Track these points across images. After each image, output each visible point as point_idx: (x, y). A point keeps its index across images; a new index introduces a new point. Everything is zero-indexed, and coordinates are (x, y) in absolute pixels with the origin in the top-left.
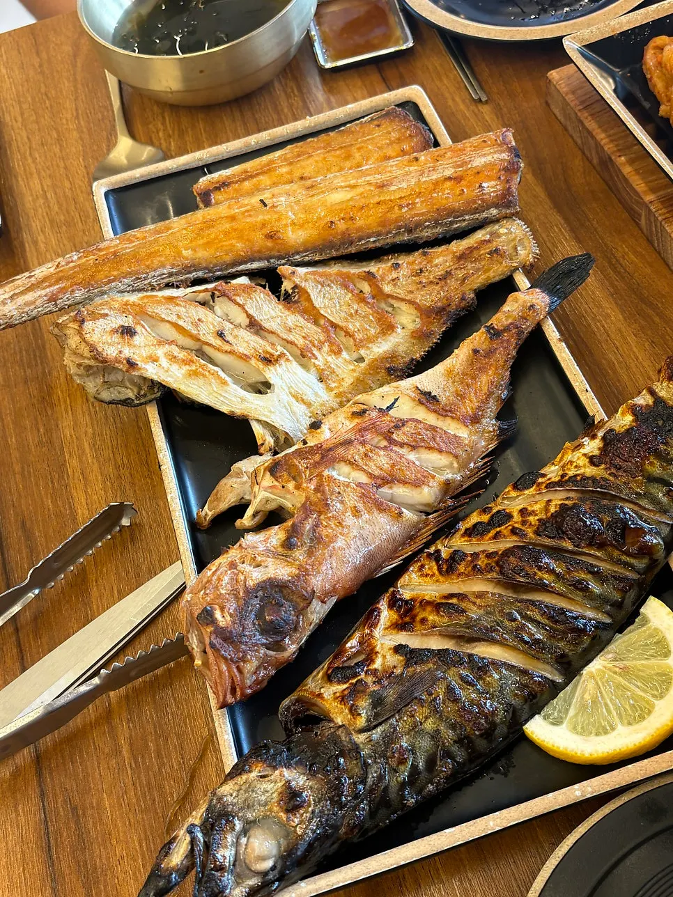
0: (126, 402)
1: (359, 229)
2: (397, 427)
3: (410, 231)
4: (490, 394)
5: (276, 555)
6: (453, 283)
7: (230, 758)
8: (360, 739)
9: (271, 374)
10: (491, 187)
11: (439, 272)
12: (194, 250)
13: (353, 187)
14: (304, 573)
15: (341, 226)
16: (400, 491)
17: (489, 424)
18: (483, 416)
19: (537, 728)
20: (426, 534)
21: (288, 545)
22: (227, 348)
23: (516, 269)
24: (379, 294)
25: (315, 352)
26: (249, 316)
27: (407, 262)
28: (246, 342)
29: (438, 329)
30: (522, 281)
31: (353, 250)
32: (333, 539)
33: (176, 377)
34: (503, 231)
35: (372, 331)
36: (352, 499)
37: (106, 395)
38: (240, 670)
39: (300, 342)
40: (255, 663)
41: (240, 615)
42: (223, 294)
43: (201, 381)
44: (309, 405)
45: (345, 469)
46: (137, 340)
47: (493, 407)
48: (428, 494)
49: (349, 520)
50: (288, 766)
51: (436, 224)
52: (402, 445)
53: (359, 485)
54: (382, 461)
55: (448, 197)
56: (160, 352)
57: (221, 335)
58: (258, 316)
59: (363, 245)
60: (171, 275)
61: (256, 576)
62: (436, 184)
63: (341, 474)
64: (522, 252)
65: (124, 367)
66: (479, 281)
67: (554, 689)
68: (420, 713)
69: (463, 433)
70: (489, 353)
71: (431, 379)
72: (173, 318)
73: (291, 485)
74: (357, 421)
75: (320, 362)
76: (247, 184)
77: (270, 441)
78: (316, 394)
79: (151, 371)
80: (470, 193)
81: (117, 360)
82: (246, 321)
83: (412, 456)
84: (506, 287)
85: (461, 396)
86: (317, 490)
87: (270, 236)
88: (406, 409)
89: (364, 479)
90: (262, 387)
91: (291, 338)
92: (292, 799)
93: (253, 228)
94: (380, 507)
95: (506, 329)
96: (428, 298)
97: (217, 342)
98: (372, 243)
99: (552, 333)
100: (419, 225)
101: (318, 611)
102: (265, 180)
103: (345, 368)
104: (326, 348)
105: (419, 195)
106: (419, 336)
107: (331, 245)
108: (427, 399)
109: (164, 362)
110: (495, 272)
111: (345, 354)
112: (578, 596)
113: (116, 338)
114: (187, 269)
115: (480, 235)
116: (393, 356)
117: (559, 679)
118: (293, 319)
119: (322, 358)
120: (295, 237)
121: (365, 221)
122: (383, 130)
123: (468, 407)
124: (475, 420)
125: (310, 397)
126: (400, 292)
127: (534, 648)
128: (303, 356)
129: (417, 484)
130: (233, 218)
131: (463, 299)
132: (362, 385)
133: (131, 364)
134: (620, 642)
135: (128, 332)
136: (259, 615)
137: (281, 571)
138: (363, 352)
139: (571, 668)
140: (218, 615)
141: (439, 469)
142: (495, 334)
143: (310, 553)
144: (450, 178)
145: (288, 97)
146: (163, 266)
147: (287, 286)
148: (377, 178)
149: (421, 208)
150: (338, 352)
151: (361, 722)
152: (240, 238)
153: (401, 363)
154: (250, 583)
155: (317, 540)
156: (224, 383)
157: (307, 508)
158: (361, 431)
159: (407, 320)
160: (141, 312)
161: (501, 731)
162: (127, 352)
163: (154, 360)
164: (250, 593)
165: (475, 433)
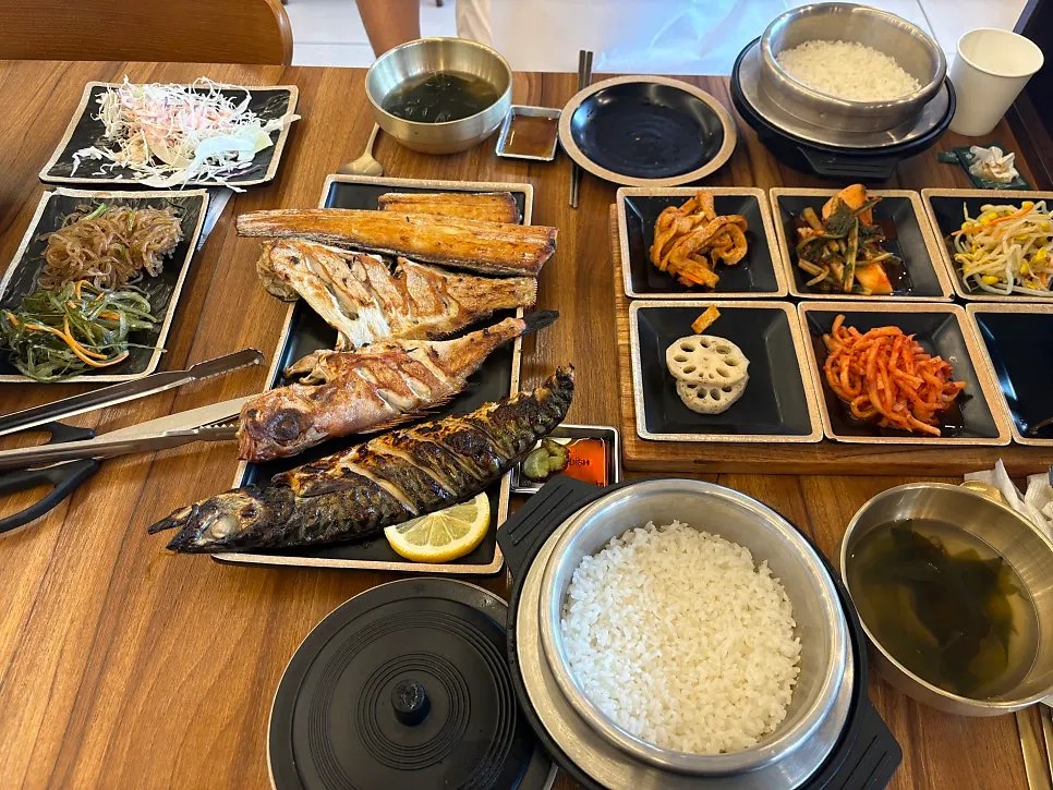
0: (281, 298)
1: (452, 253)
2: (407, 362)
3: (478, 264)
4: (468, 365)
5: (304, 399)
6: (484, 301)
7: (237, 484)
8: (297, 499)
9: (361, 311)
10: (529, 256)
11: (480, 292)
12: (359, 231)
13: (461, 229)
14: (314, 413)
15: (444, 248)
16: (391, 394)
17: (460, 380)
18: (458, 375)
19: (391, 532)
20: (396, 422)
21: (314, 396)
22: (344, 288)
23: (519, 306)
24: (444, 292)
25: (393, 309)
26: (367, 277)
27: (468, 280)
28: (357, 289)
29: (466, 322)
30: (520, 313)
31: (444, 262)
32: (338, 403)
33: (309, 294)
34: (523, 283)
35: (429, 310)
36: (360, 387)
37: (272, 290)
38: (256, 445)
39: (387, 300)
41: (270, 419)
42: (359, 260)
43: (322, 300)
44: (375, 335)
45: (366, 371)
46: (298, 266)
47: (466, 373)
48: (405, 402)
49: (353, 397)
50: (256, 499)
51: (492, 266)
52: (405, 372)
53: (368, 382)
54: (389, 375)
55: (505, 254)
56: (306, 278)
57: (344, 280)
58: (371, 278)
59: (450, 262)
60: (340, 240)
61: (288, 405)
62: (503, 243)
63: (363, 374)
64: (527, 298)
65: (282, 277)
66: (498, 305)
67: (410, 516)
68: (333, 499)
69: (443, 379)
70: (480, 343)
71: (442, 347)
72: (324, 263)
73: (333, 369)
74: (387, 350)
75: (392, 316)
76: (408, 206)
77: (343, 345)
78: (382, 331)
79: (296, 286)
80: (517, 256)
81: (280, 273)
82: (364, 278)
83: (408, 380)
84: (512, 313)
85: (452, 360)
86: (344, 376)
87: (402, 239)
88: (420, 355)
89: (373, 381)
90: (354, 317)
91: (384, 297)
92: (248, 512)
93: (396, 231)
94: (374, 398)
95: (494, 334)
96: (467, 303)
97: (341, 284)
98: (455, 263)
99: (518, 345)
100: (484, 262)
101: (312, 436)
102: (419, 207)
103: (405, 323)
104: (400, 309)
105: (492, 246)
106: (454, 322)
107: (433, 255)
108: (434, 354)
109: (306, 283)
110: (508, 303)
111: (409, 316)
112: (443, 475)
113: (286, 262)
114: (350, 240)
115: (511, 281)
116: (433, 327)
117: (415, 512)
118: (391, 287)
119: (395, 313)
120: (417, 244)
121: (459, 250)
122: (494, 204)
123: (452, 368)
124: (453, 375)
125: (379, 332)
126: (455, 295)
127: (408, 492)
128: (385, 308)
129: (401, 394)
130: (388, 222)
131: (485, 311)
132: (410, 336)
133: (287, 278)
134: (456, 508)
135: (295, 261)
136: (279, 424)
137: (302, 407)
138: (419, 319)
139: (424, 511)
140: (258, 415)
141: (420, 393)
142: (486, 335)
143: (323, 406)
144: (511, 244)
145: (471, 164)
146: (338, 234)
147: (398, 268)
148: (475, 229)
149: (489, 254)
150: (405, 314)
151: (302, 492)
152: (386, 234)
153: (435, 332)
154: (283, 407)
155: (330, 399)
156: (333, 306)
157: (333, 383)
158: (386, 356)
159: (453, 311)
160: (309, 253)
161: (371, 525)
162: (288, 271)
163: (301, 280)
164: (281, 411)
165: (448, 381)
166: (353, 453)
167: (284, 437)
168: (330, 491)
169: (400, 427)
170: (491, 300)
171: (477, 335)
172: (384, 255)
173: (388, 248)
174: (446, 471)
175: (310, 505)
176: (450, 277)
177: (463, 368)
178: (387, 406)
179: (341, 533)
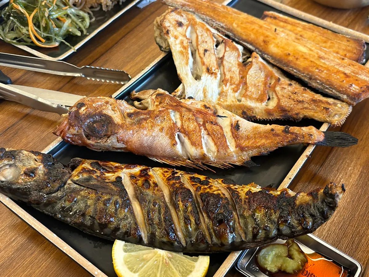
0: (160, 47)
1: (295, 64)
2: (212, 122)
3: (310, 79)
4: (259, 147)
5: (122, 113)
6: (300, 106)
8: (69, 181)
9: (205, 77)
10: (355, 88)
11: (301, 98)
12: (238, 26)
13: (311, 50)
14: (122, 126)
15: (291, 58)
17: (246, 156)
18: (246, 151)
20: (180, 164)
21: (130, 115)
22: (202, 56)
23: (327, 122)
24: (273, 88)
25: (228, 84)
26: (224, 56)
27: (296, 86)
28: (211, 60)
29: (277, 116)
30: (324, 128)
31: (285, 68)
32: (144, 128)
33: (176, 49)
34: (339, 105)
35: (254, 96)
36: (166, 125)
37: (158, 40)
38: (69, 129)
39: (228, 77)
40: (75, 132)
41: (89, 116)
42: (225, 43)
43: (182, 57)
44: (205, 96)
45: (178, 115)
46: (180, 29)
47: (254, 153)
48: (193, 151)
49: (157, 129)
50: (44, 166)
51: (321, 84)
52: (206, 129)
53: (175, 124)
54: (192, 126)
55: (336, 79)
56: (181, 38)
57: (206, 51)
58: (226, 58)
59: (290, 70)
60: (222, 27)
61: (109, 112)
62: (338, 72)
63: (174, 116)
64: (336, 118)
65: (165, 31)
66: (309, 113)
67: (139, 241)
68: (93, 196)
70: (277, 135)
71: (246, 125)
72: (199, 34)
73: (156, 103)
74: (203, 108)
75: (225, 89)
77: (179, 93)
78: (212, 96)
79: (171, 40)
80: (345, 84)
81: (165, 28)
82: (221, 56)
84: (318, 124)
85: (248, 138)
86: (160, 111)
87: (264, 42)
88: (225, 124)
89: (179, 124)
90: (198, 78)
91: (227, 73)
92: (30, 173)
94: (172, 137)
95: (292, 133)
96: (286, 103)
97: (202, 51)
98: (294, 72)
99: (309, 151)
100: (316, 79)
101: (112, 142)
102: (289, 27)
103: (232, 97)
104: (233, 87)
105: (328, 70)
106: (269, 112)
107: (280, 61)
108: (236, 127)
109: (178, 41)
110: (319, 116)
111: (237, 94)
113: (174, 23)
114: (228, 30)
115: (331, 100)
116: (250, 109)
117: (145, 240)
118: (236, 70)
119: (228, 88)
120: (273, 49)
121: (302, 64)
122: (348, 44)
123: (245, 143)
124: (242, 149)
125: (209, 95)
126: (280, 93)
127: (149, 221)
128: (223, 81)
129: (193, 144)
130: (261, 27)
131: (297, 114)
133: (168, 32)
135: (180, 24)
136: (94, 122)
137: (117, 118)
138: (243, 99)
140: (83, 108)
141: (209, 150)
142: (286, 131)
143: (132, 124)
144: (345, 74)
145: (346, 20)
146: (223, 23)
147: (250, 60)
148: (322, 54)
149: (324, 75)
150: (235, 91)
151: (76, 178)
152: (255, 34)
153: (249, 113)
154: (105, 112)
155: (139, 122)
156: (187, 64)
157: (150, 113)
158: (199, 112)
159: (272, 105)
160: (193, 24)
161: (107, 231)
162: (171, 29)
163: (176, 37)
164: (101, 114)
165: (237, 153)
166: (137, 170)
167: (92, 133)
168: (94, 188)
169: (181, 168)
170: (306, 108)
171: (279, 128)
172: (245, 48)
173: (251, 44)
174: (187, 220)
175: (74, 191)
176: (284, 80)
177: (253, 148)
178: (179, 148)
179: (82, 224)
